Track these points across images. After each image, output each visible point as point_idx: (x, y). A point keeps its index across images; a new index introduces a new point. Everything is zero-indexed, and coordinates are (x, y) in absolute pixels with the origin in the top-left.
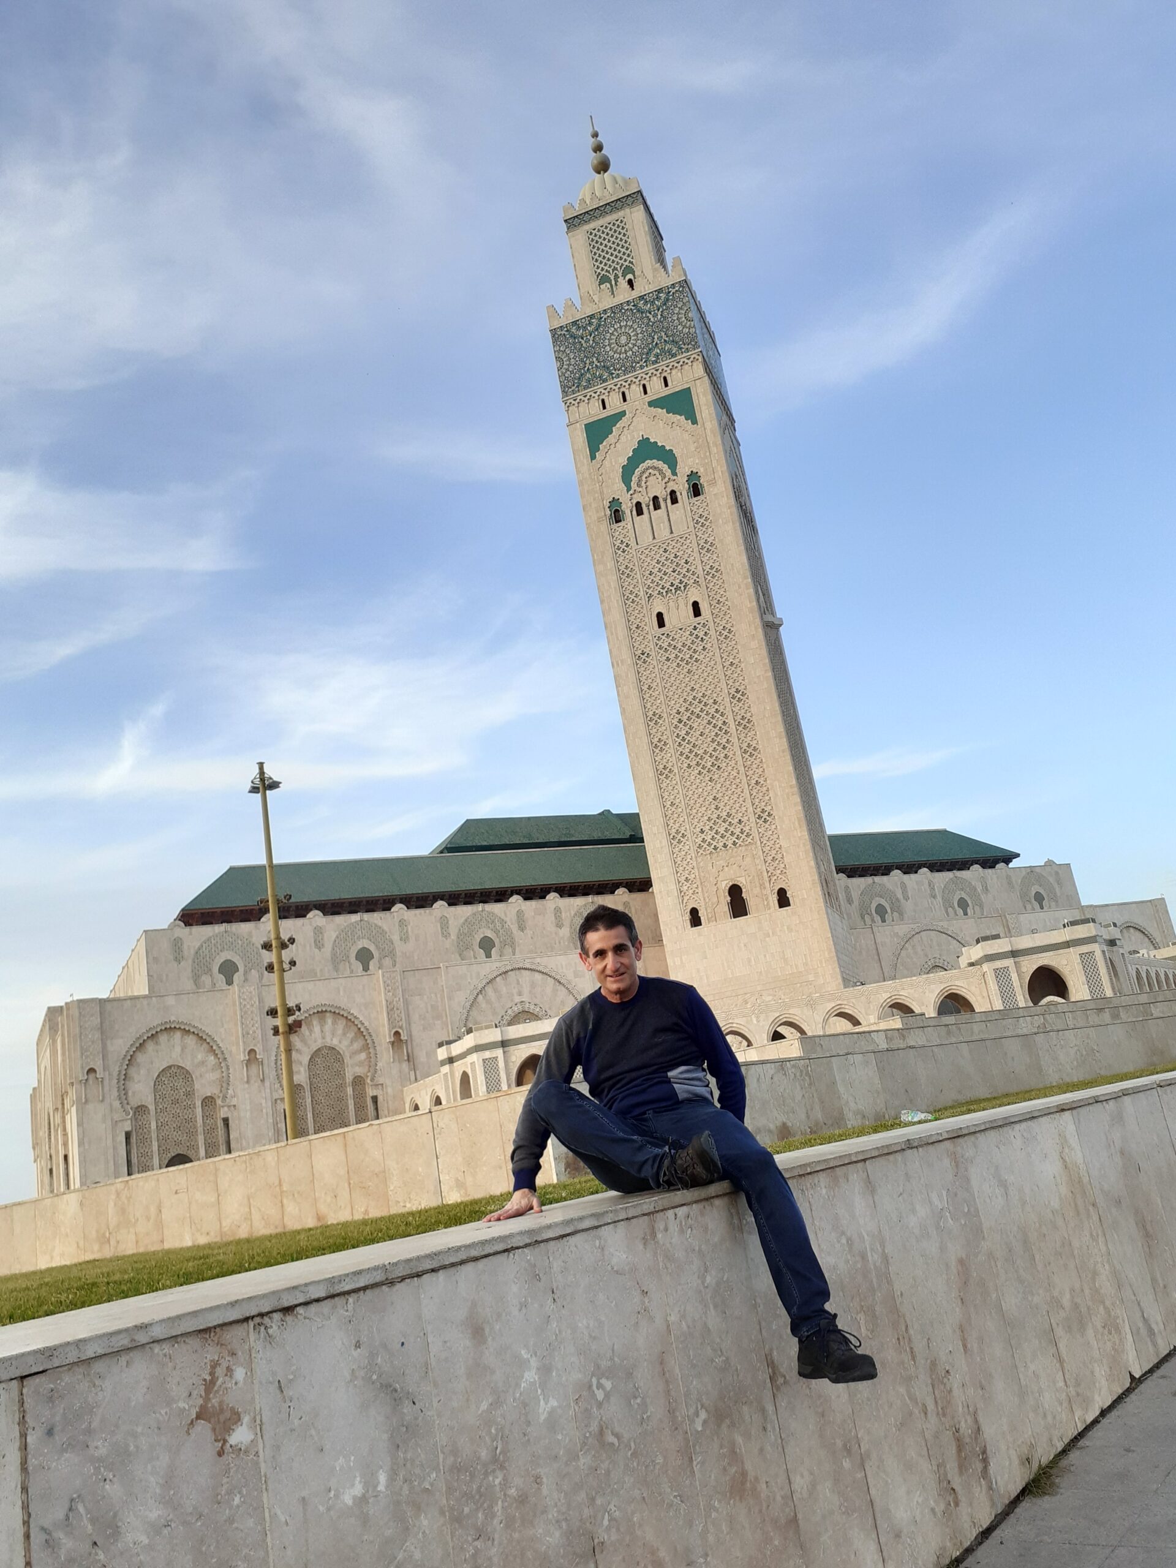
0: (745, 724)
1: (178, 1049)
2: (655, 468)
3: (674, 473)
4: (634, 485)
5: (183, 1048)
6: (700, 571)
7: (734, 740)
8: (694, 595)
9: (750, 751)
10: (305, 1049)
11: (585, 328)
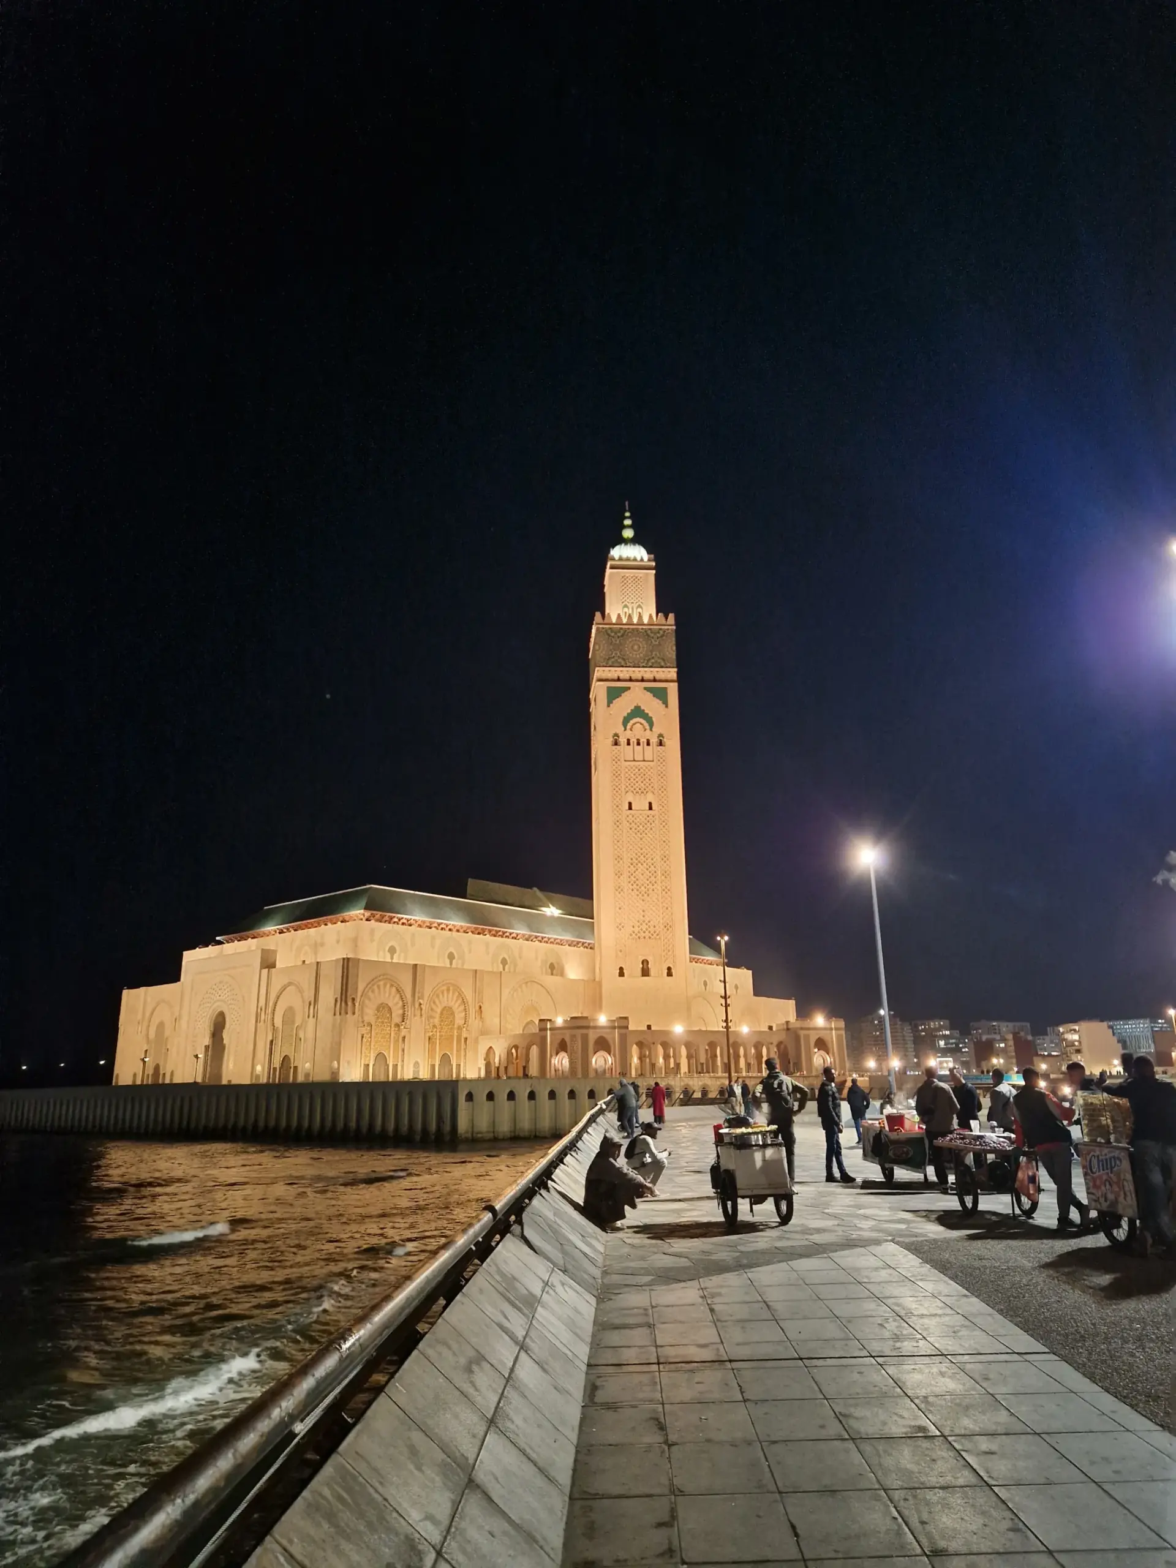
0: (666, 874)
1: (387, 995)
2: (641, 724)
3: (651, 730)
4: (629, 726)
5: (390, 994)
6: (655, 787)
7: (659, 882)
8: (650, 797)
9: (666, 890)
10: (439, 1005)
11: (616, 634)
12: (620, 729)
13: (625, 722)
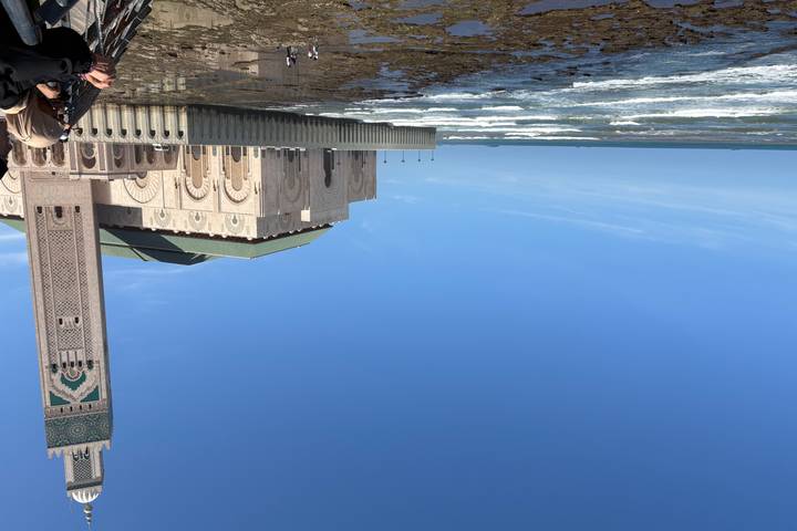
12: (88, 374)
13: (83, 378)
